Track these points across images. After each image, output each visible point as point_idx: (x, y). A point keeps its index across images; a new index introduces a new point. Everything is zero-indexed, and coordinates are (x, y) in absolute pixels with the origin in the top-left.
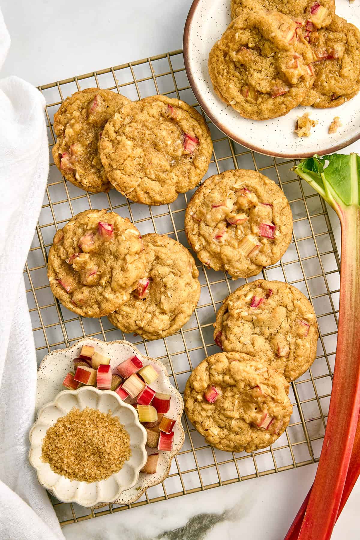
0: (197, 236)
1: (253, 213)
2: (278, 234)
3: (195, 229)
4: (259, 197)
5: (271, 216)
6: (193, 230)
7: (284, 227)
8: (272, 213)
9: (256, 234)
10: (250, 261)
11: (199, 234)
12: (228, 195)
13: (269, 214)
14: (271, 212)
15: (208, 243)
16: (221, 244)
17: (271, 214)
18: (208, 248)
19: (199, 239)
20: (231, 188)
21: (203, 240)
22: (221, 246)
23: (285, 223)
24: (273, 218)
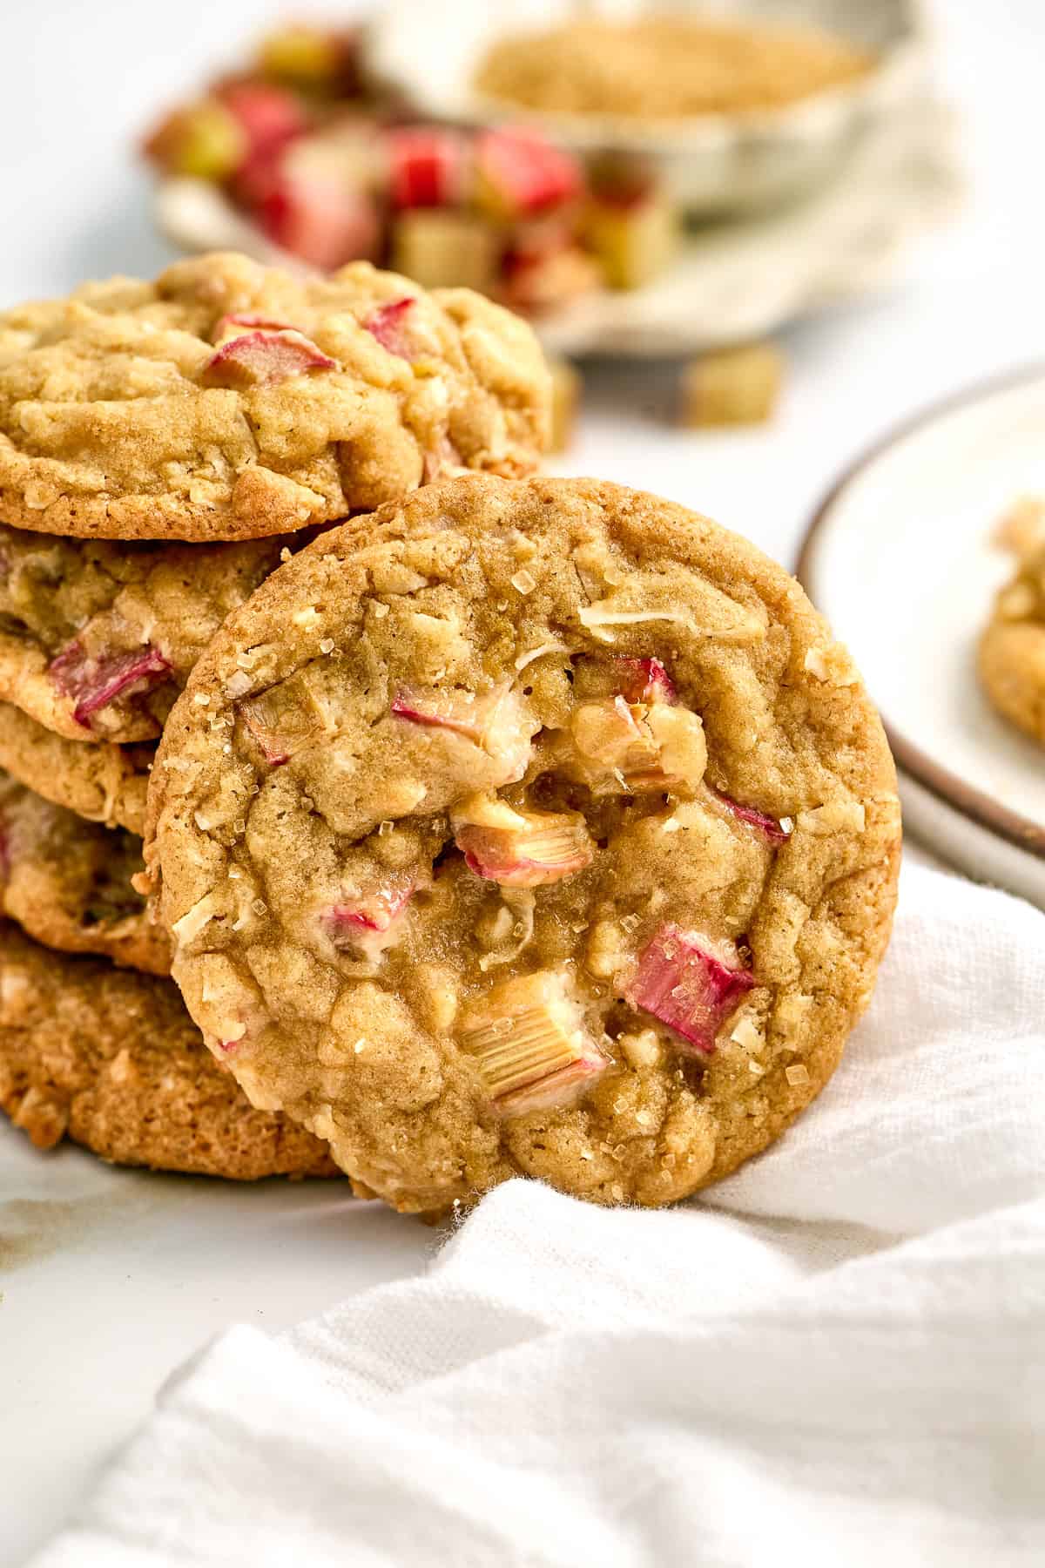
0: (214, 849)
1: (640, 844)
2: (744, 1031)
3: (225, 797)
4: (719, 747)
5: (747, 899)
6: (204, 798)
7: (805, 1001)
8: (767, 884)
9: (605, 982)
10: (493, 1141)
11: (234, 850)
12: (521, 664)
13: (735, 889)
14: (759, 872)
15: (273, 932)
16: (355, 970)
17: (755, 888)
18: (260, 960)
19: (222, 877)
20: (561, 619)
21: (244, 890)
22: (347, 983)
23: (821, 978)
24: (754, 918)
